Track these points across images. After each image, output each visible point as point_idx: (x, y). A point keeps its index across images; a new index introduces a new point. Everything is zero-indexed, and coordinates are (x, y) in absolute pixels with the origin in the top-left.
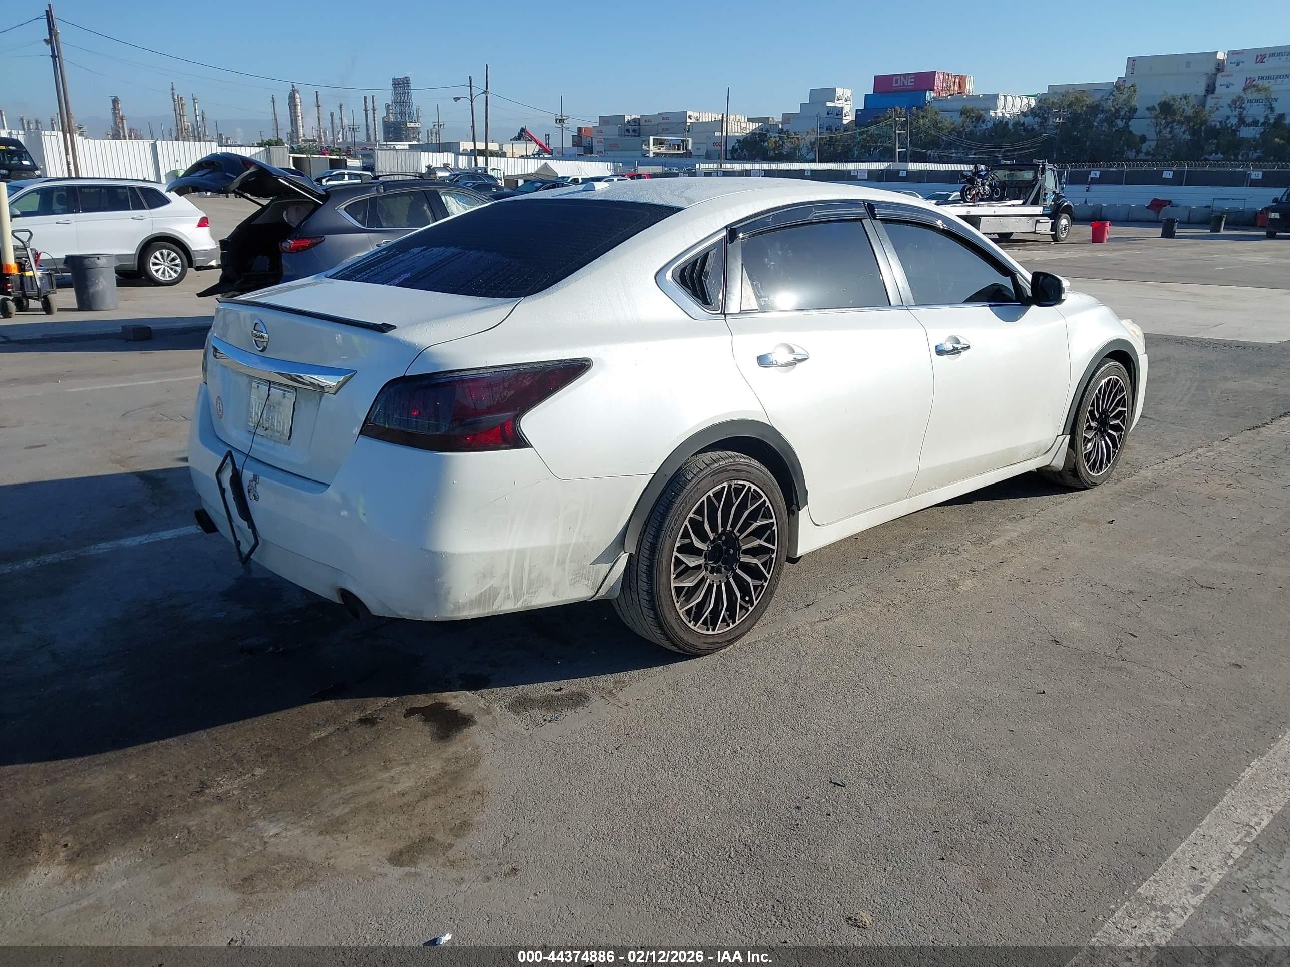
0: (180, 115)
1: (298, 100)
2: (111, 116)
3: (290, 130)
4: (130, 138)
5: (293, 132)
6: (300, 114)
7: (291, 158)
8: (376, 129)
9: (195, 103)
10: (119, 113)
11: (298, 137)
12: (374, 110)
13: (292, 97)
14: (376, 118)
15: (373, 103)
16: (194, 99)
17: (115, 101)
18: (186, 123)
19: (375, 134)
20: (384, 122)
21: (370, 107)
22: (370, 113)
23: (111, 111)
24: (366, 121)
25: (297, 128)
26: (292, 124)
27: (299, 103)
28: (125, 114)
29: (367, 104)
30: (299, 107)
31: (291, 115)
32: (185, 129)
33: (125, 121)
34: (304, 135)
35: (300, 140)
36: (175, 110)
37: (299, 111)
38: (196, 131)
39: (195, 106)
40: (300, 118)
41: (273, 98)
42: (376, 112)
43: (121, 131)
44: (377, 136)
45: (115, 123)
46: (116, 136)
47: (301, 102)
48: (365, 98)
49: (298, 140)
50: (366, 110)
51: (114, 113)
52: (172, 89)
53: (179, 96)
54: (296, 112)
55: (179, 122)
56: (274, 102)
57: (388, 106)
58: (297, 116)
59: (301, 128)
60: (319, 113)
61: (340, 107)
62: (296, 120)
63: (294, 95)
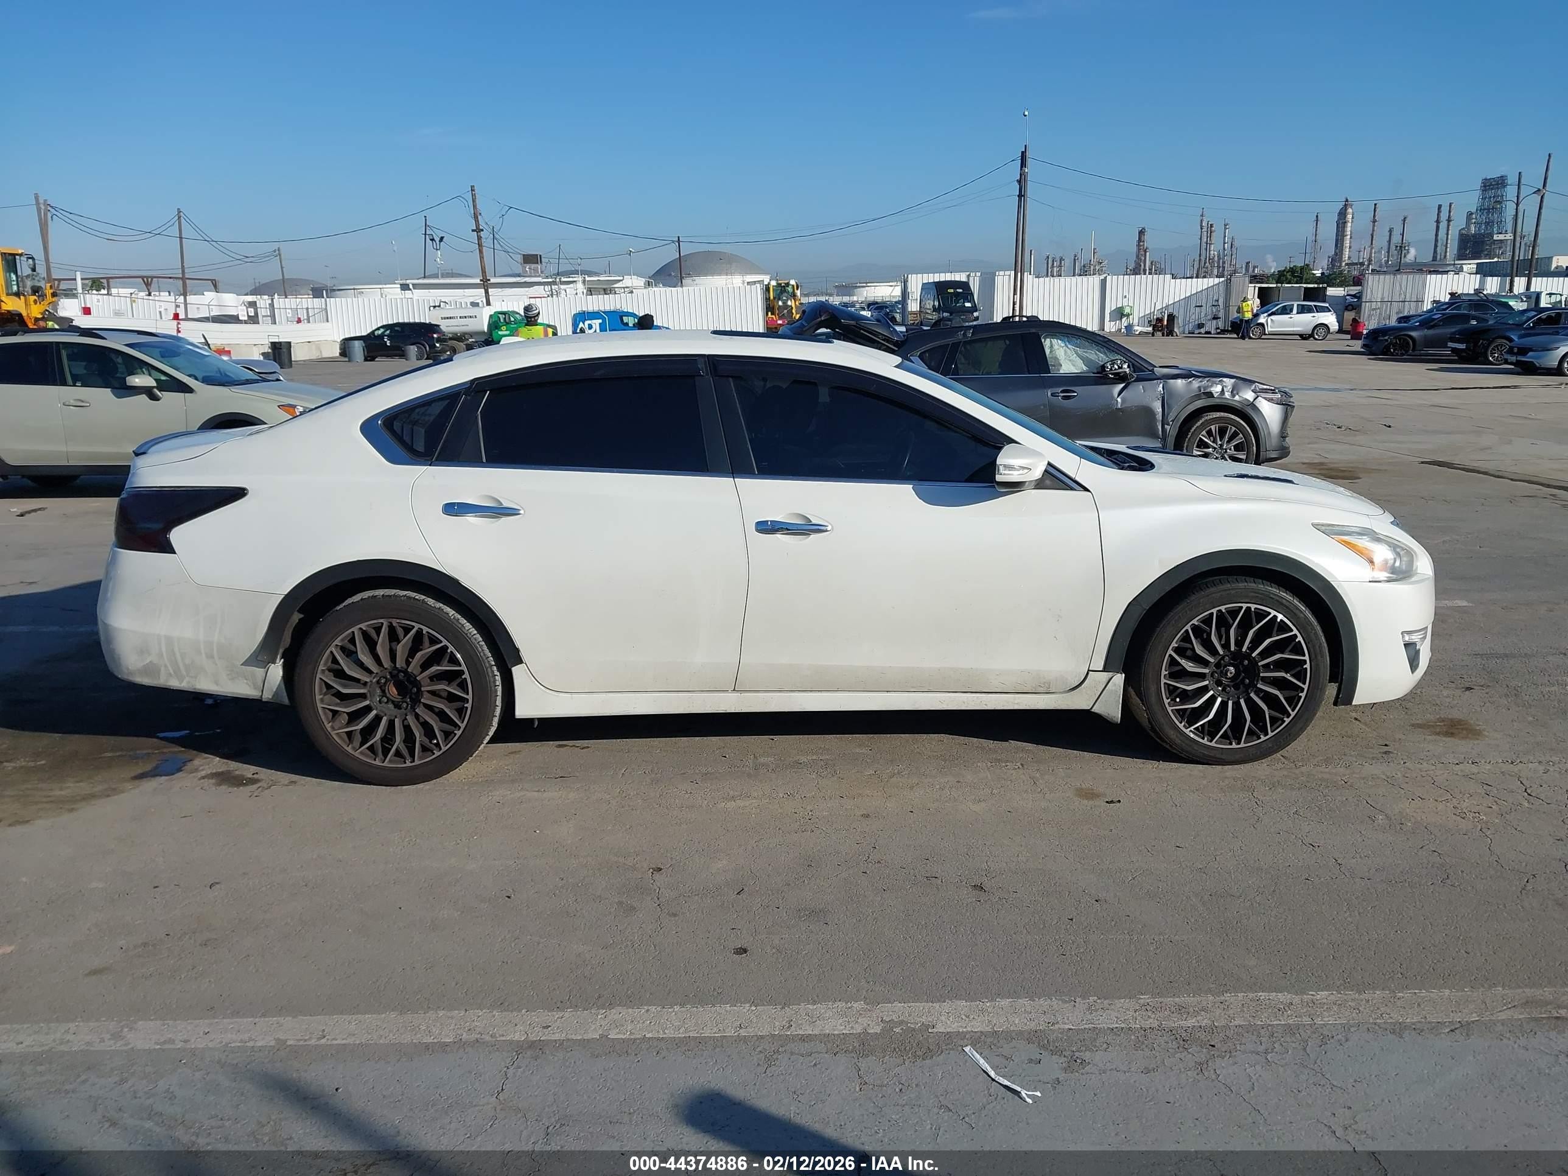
0: (1207, 244)
1: (1350, 217)
2: (1135, 249)
3: (1333, 253)
4: (1150, 273)
5: (1336, 254)
6: (1349, 233)
7: (1257, 289)
8: (1449, 245)
9: (1226, 229)
10: (1143, 245)
11: (1341, 261)
12: (1449, 221)
13: (1342, 214)
14: (1450, 232)
15: (1450, 212)
16: (1225, 225)
17: (1142, 233)
18: (1212, 252)
19: (1446, 252)
20: (1461, 235)
21: (1444, 216)
22: (1443, 225)
23: (1135, 243)
24: (1437, 235)
25: (1342, 250)
26: (1336, 245)
27: (1350, 221)
28: (1150, 247)
29: (1442, 214)
30: (1349, 225)
31: (1337, 235)
32: (1209, 259)
33: (1148, 254)
34: (1349, 258)
35: (1344, 264)
36: (1201, 239)
37: (1349, 229)
38: (1221, 261)
39: (1225, 233)
40: (1349, 237)
41: (1317, 216)
42: (1451, 223)
43: (1142, 265)
44: (1448, 254)
45: (1138, 256)
46: (1136, 271)
47: (1353, 218)
48: (1440, 207)
49: (1341, 264)
50: (1438, 222)
51: (1138, 245)
52: (1202, 216)
53: (1210, 223)
54: (1344, 231)
55: (1203, 251)
56: (1317, 221)
57: (1470, 215)
58: (1344, 236)
59: (1348, 250)
60: (1373, 230)
61: (1404, 220)
62: (1343, 241)
63: (1346, 210)
